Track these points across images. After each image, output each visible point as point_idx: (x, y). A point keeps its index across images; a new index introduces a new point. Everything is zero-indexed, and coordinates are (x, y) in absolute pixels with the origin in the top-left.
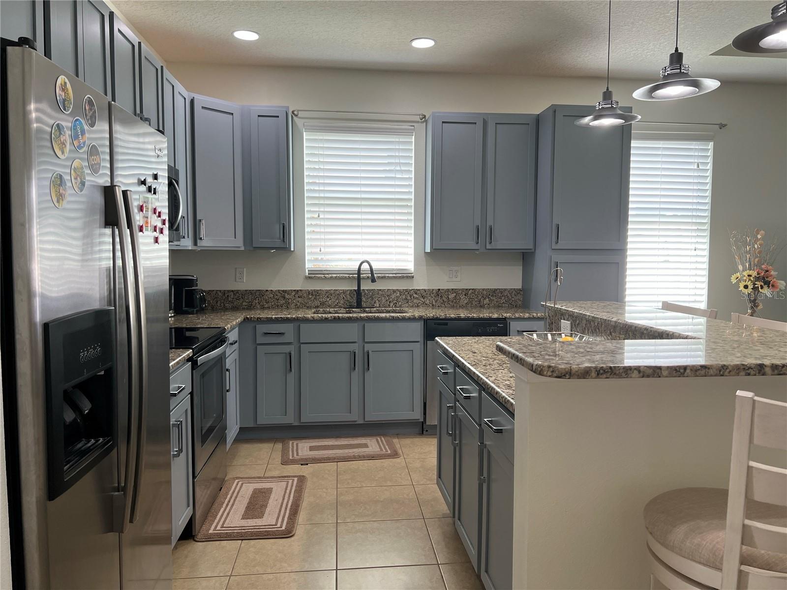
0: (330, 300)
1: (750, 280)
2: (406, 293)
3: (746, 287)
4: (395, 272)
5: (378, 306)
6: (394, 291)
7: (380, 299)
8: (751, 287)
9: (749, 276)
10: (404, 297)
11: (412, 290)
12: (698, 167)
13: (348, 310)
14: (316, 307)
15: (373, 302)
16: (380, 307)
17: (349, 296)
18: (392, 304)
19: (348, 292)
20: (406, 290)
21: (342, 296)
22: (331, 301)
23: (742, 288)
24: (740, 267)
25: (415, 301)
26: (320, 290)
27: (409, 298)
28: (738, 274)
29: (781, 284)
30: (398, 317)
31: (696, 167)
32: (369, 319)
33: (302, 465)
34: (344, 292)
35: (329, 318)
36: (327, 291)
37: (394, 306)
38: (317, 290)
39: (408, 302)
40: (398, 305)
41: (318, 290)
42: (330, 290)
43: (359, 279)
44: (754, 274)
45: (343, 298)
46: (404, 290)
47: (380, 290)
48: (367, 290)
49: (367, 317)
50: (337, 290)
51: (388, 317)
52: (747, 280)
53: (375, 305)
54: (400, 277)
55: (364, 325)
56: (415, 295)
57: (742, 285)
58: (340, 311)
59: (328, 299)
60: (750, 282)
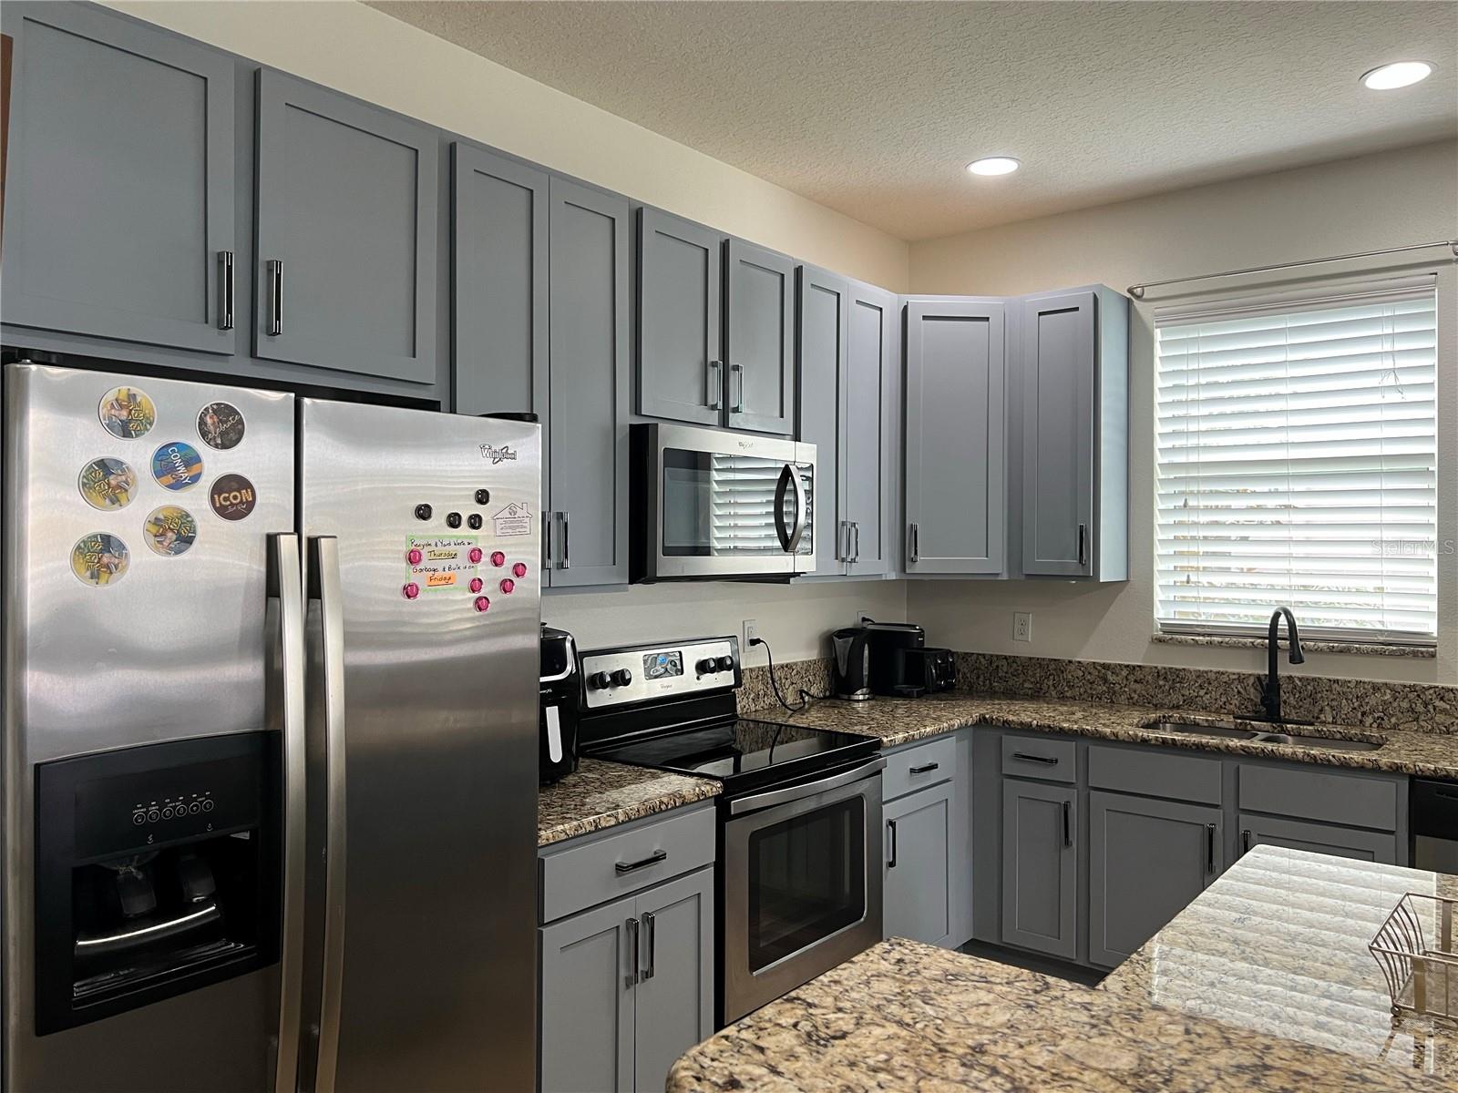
0: (1206, 693)
2: (1412, 696)
4: (1381, 639)
5: (1330, 720)
6: (1376, 688)
7: (1334, 703)
10: (1405, 705)
11: (1430, 688)
13: (1241, 723)
14: (1173, 707)
15: (1317, 711)
16: (1334, 723)
17: (1252, 690)
18: (1369, 720)
19: (1251, 680)
20: (1413, 688)
21: (1237, 687)
22: (1208, 696)
25: (1439, 718)
26: (1184, 669)
27: (1420, 708)
32: (1249, 755)
34: (1241, 679)
36: (1200, 674)
37: (1375, 725)
38: (1177, 670)
39: (1417, 719)
40: (1386, 723)
41: (1180, 670)
42: (1206, 672)
43: (1273, 650)
45: (1239, 692)
46: (1405, 686)
47: (1337, 681)
48: (1300, 679)
49: (1243, 748)
50: (1223, 673)
53: (1322, 716)
54: (1392, 654)
55: (1238, 768)
56: (1438, 703)
58: (1221, 724)
59: (1202, 693)
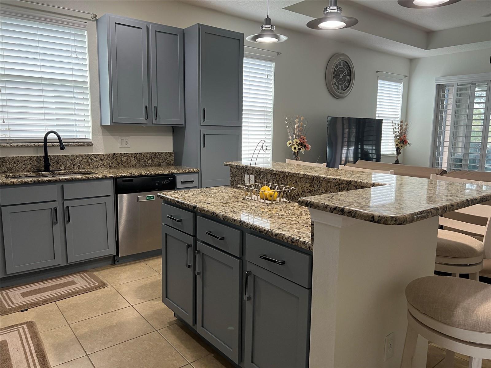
0: (17, 165)
1: (297, 144)
2: (87, 158)
3: (295, 148)
4: (76, 141)
5: (63, 169)
6: (77, 156)
7: (65, 163)
8: (297, 148)
9: (296, 142)
10: (86, 161)
11: (93, 155)
12: (267, 77)
13: (38, 174)
14: (3, 172)
15: (59, 166)
16: (65, 169)
17: (35, 162)
18: (75, 167)
19: (35, 158)
20: (88, 155)
21: (29, 162)
22: (18, 166)
23: (293, 149)
24: (290, 137)
25: (95, 163)
26: (7, 157)
27: (90, 161)
28: (290, 142)
29: (310, 146)
30: (93, 178)
31: (266, 77)
32: (67, 181)
33: (22, 311)
34: (31, 158)
35: (29, 182)
36: (13, 158)
37: (77, 168)
38: (3, 157)
39: (89, 165)
40: (81, 167)
41: (5, 157)
42: (16, 157)
43: (46, 147)
44: (299, 142)
45: (30, 163)
46: (85, 155)
47: (65, 156)
48: (53, 156)
49: (65, 179)
50: (23, 157)
51: (84, 178)
52: (296, 145)
53: (61, 168)
54: (81, 145)
55: (63, 185)
56: (95, 159)
57: (293, 147)
58: (30, 175)
59: (15, 165)
60: (297, 146)
